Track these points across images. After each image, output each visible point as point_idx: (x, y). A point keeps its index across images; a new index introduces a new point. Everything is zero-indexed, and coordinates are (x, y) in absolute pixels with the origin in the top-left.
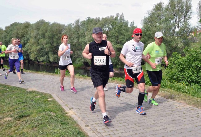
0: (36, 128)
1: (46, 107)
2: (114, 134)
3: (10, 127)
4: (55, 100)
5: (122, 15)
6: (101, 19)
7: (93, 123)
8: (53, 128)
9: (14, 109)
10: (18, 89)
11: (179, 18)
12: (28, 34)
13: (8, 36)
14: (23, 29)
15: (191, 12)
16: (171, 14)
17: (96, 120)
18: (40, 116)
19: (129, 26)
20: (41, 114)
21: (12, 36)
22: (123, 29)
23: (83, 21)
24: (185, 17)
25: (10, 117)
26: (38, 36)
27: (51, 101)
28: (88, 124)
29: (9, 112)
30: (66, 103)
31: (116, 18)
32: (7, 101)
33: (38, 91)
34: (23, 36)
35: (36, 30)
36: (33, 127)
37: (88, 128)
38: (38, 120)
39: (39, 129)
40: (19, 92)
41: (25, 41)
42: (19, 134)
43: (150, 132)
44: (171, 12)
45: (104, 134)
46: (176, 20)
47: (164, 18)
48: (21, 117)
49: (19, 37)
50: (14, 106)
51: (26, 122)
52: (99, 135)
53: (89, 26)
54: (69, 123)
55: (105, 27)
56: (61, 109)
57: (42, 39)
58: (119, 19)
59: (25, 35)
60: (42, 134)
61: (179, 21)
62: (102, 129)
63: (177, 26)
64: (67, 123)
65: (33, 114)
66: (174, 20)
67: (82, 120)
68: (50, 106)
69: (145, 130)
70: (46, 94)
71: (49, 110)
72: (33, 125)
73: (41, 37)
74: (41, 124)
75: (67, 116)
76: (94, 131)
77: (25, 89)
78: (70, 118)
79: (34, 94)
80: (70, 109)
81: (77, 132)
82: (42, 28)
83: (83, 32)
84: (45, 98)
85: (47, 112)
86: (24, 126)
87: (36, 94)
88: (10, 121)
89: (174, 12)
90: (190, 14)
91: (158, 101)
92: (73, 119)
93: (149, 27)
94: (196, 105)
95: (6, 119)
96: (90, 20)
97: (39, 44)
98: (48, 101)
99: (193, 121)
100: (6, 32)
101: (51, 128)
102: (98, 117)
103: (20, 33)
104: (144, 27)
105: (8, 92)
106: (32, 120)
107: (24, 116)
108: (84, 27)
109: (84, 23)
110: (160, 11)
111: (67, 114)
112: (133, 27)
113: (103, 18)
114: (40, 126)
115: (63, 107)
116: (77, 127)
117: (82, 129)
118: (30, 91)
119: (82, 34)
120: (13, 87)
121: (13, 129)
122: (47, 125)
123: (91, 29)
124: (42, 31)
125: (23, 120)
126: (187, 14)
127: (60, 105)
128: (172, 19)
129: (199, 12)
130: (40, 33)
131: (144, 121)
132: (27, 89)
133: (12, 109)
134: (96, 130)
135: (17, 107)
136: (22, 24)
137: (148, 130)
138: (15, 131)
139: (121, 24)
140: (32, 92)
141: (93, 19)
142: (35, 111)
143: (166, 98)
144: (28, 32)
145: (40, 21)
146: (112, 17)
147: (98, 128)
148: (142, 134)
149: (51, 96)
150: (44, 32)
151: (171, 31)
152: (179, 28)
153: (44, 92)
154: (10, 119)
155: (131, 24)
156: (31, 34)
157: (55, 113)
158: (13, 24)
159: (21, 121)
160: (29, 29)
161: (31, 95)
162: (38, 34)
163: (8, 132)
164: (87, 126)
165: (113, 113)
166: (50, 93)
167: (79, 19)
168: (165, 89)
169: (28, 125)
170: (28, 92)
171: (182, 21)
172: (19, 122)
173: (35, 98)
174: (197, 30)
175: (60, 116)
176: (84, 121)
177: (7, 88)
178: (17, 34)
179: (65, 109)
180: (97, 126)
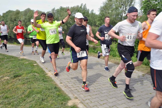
0: (26, 84)
1: (32, 70)
2: (80, 89)
3: (8, 83)
4: (38, 65)
5: (85, 5)
6: (70, 8)
7: (65, 81)
8: (38, 84)
9: (11, 71)
10: (13, 57)
11: (126, 7)
12: (19, 19)
13: (5, 20)
14: (15, 15)
15: (134, 2)
16: (120, 4)
17: (67, 79)
18: (29, 76)
19: (90, 13)
20: (29, 75)
21: (7, 20)
22: (85, 15)
23: (57, 10)
24: (130, 6)
25: (8, 76)
26: (26, 20)
27: (36, 66)
28: (62, 82)
29: (7, 73)
30: (46, 67)
31: (81, 7)
32: (6, 66)
33: (27, 58)
34: (15, 20)
35: (24, 16)
36: (24, 84)
37: (62, 84)
38: (27, 79)
39: (28, 85)
40: (13, 59)
41: (16, 23)
42: (14, 88)
43: (105, 87)
44: (120, 2)
45: (73, 89)
46: (123, 8)
47: (115, 7)
48: (15, 77)
49: (12, 21)
50: (11, 69)
51: (19, 80)
52: (70, 89)
53: (61, 13)
54: (48, 81)
55: (73, 13)
56: (43, 72)
57: (28, 22)
58: (83, 8)
59: (16, 20)
60: (30, 88)
61: (126, 9)
62: (72, 85)
63: (124, 12)
64: (47, 81)
65: (24, 75)
66: (122, 8)
67: (57, 79)
68: (35, 69)
69: (102, 86)
70: (33, 61)
71: (34, 72)
72: (24, 82)
73: (28, 21)
74: (29, 81)
75: (47, 76)
76: (66, 86)
77: (18, 57)
78: (49, 78)
79: (24, 61)
80: (49, 71)
81: (54, 87)
82: (28, 14)
83: (57, 17)
84: (32, 64)
85: (33, 73)
86: (18, 83)
87: (26, 61)
88: (8, 79)
89: (122, 2)
90: (133, 4)
91: (110, 66)
92: (51, 78)
93: (104, 14)
94: (137, 69)
95: (5, 78)
96: (62, 9)
97: (26, 25)
98: (34, 65)
99: (135, 80)
100: (4, 17)
101: (36, 84)
102: (69, 77)
103: (13, 17)
104: (100, 13)
105: (6, 59)
106: (23, 79)
107: (17, 76)
108: (58, 14)
109: (58, 11)
110: (112, 2)
111: (47, 74)
112: (93, 13)
113: (71, 7)
114: (29, 83)
115: (44, 70)
116: (54, 84)
117: (58, 85)
118: (21, 59)
119: (57, 18)
120: (10, 56)
121: (10, 85)
122: (34, 82)
123: (63, 15)
124: (29, 16)
125: (17, 79)
126: (131, 4)
127: (42, 69)
128: (121, 8)
129: (140, 2)
130: (27, 18)
131: (100, 80)
132: (19, 57)
133: (9, 71)
134: (68, 86)
135: (13, 69)
136: (14, 11)
137: (104, 86)
138: (11, 86)
139: (84, 11)
140: (23, 60)
141: (64, 8)
142: (25, 72)
143: (116, 64)
144: (18, 17)
145: (27, 9)
146: (78, 6)
147: (68, 85)
148: (100, 89)
149: (36, 63)
150: (30, 17)
151: (120, 16)
152: (126, 14)
153: (31, 59)
154: (8, 78)
155: (91, 12)
156: (21, 18)
157: (39, 74)
158: (8, 11)
159: (15, 79)
160: (20, 15)
161: (22, 62)
162: (25, 19)
163: (7, 87)
164: (61, 83)
165: (79, 74)
166: (35, 60)
167: (55, 8)
168: (115, 58)
169: (20, 82)
170: (20, 59)
171: (127, 9)
172: (14, 80)
173: (24, 64)
174: (139, 16)
175: (42, 76)
176: (59, 80)
177: (5, 57)
178: (11, 18)
179: (46, 71)
180: (68, 83)
